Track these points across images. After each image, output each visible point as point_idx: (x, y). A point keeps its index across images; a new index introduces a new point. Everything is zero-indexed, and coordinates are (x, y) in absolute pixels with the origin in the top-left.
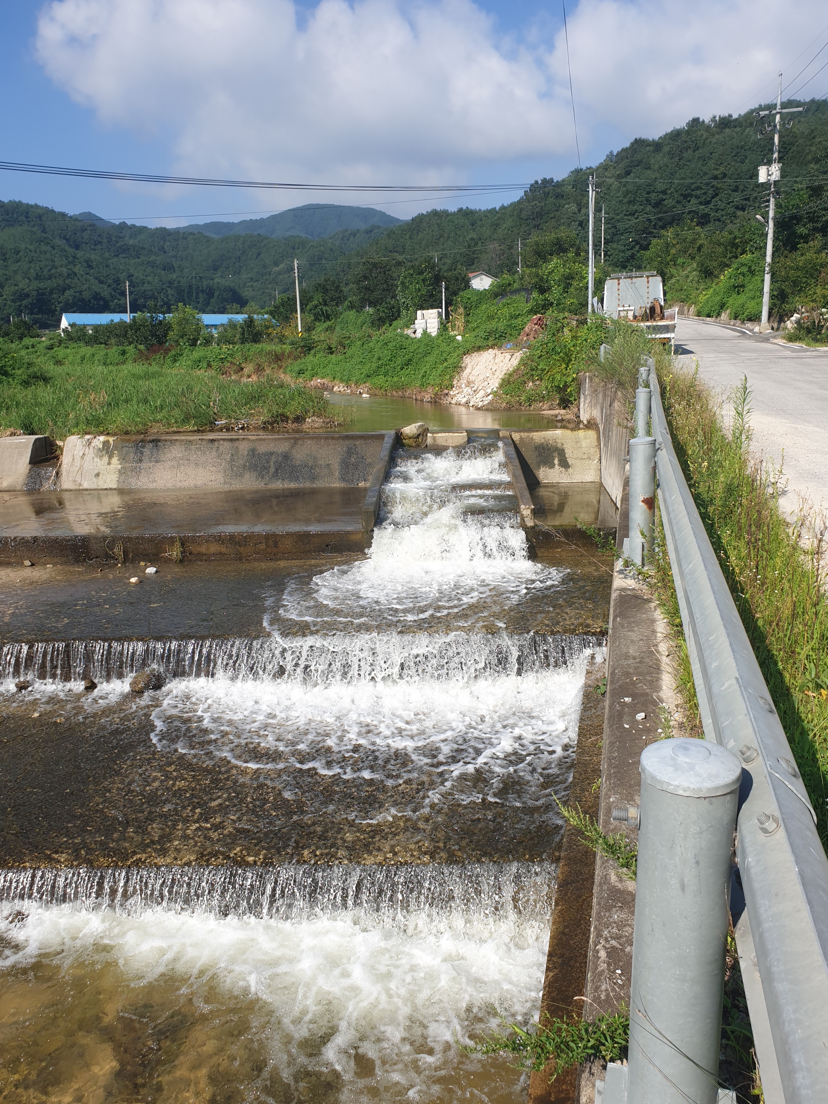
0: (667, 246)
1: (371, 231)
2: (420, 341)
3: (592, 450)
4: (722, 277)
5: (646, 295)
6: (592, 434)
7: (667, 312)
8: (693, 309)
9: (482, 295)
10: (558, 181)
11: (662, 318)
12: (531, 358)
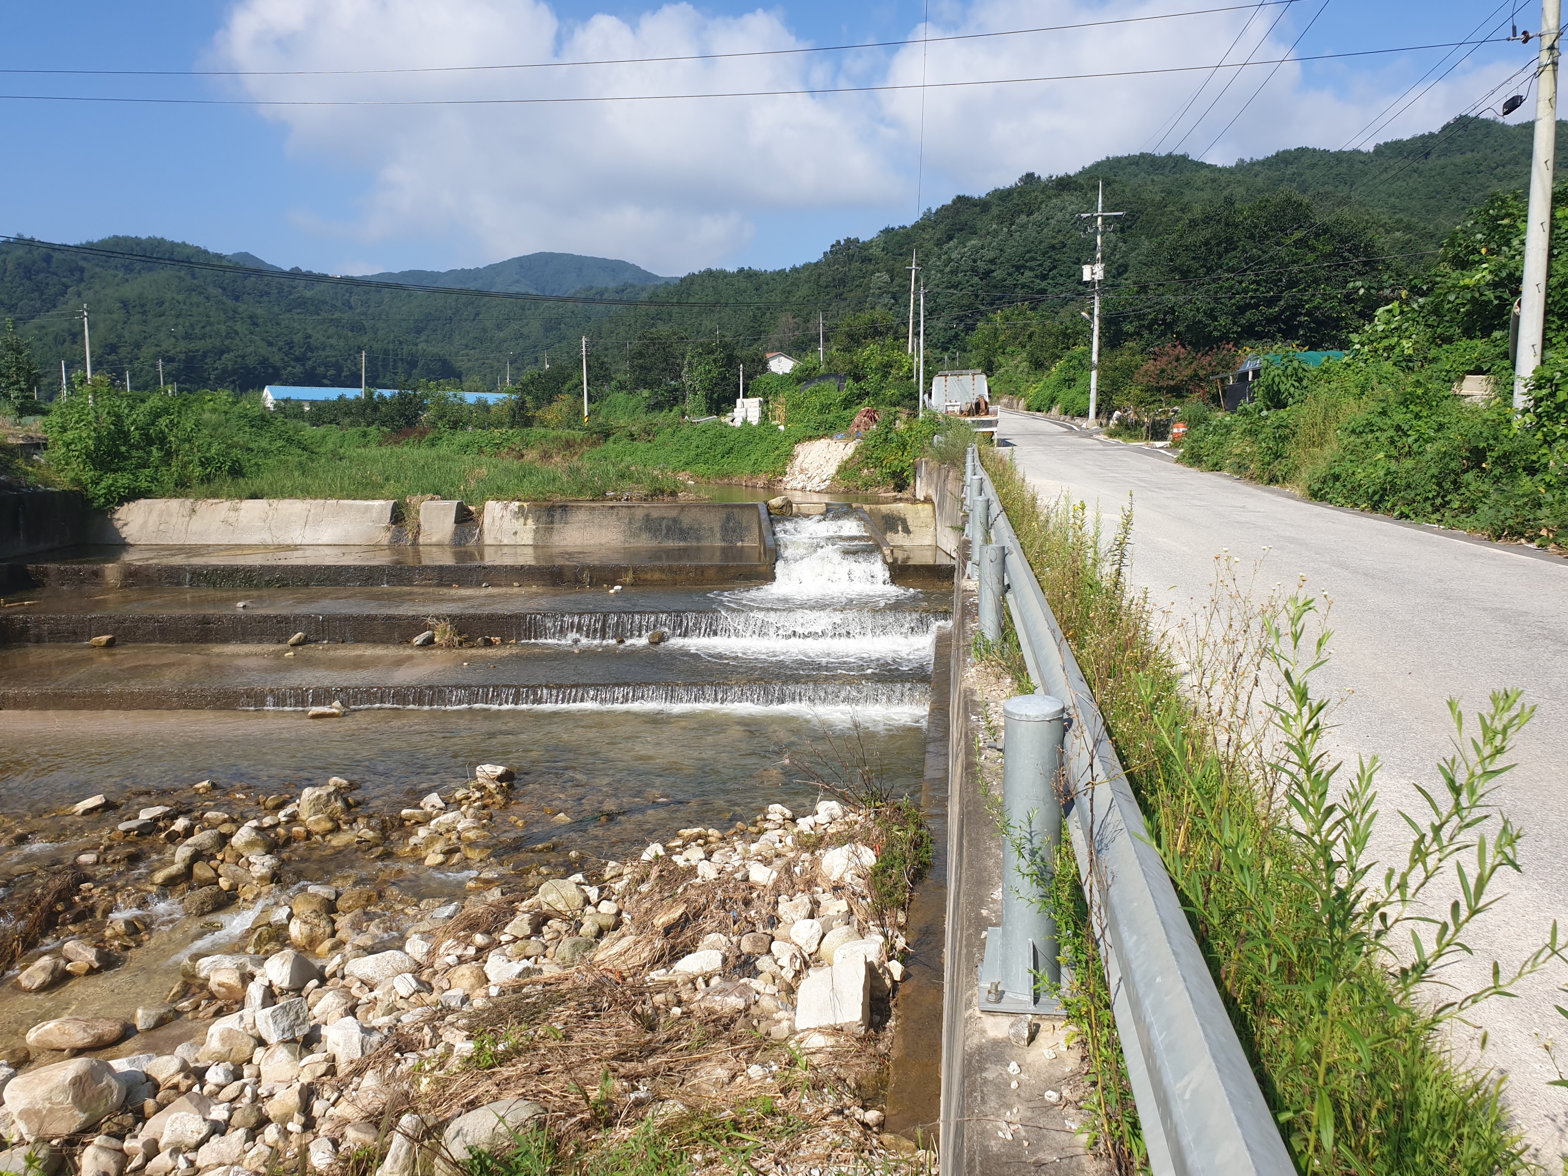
0: (995, 333)
1: (623, 291)
2: (740, 429)
3: (929, 520)
4: (1053, 369)
5: (971, 392)
6: (928, 507)
7: (991, 408)
8: (1022, 403)
9: (784, 380)
10: (864, 242)
11: (987, 413)
12: (865, 447)
